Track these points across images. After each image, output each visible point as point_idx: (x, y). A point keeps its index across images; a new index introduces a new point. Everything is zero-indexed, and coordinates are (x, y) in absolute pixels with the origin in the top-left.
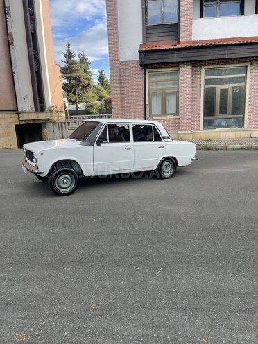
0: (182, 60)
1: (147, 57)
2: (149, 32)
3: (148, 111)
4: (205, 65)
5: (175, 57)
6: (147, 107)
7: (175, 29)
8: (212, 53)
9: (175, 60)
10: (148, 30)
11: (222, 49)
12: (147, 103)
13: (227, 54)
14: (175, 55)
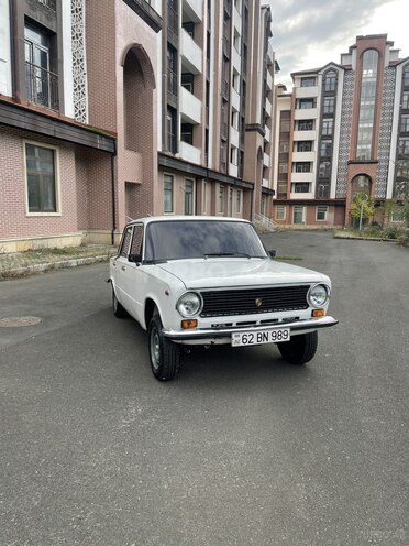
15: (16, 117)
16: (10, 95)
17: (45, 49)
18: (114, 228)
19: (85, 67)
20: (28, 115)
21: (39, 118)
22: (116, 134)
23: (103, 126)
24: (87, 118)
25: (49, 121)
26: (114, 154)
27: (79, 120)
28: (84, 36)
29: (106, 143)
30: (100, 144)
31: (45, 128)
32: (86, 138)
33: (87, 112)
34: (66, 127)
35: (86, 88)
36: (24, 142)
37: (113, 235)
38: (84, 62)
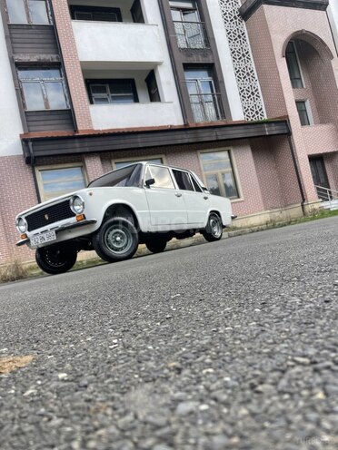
0: (87, 150)
1: (36, 148)
2: (31, 119)
4: (115, 158)
5: (77, 147)
7: (68, 115)
8: (122, 141)
9: (78, 150)
10: (28, 117)
11: (135, 136)
13: (140, 142)
14: (77, 145)
15: (180, 137)
16: (183, 123)
17: (210, 79)
18: (304, 200)
19: (256, 76)
20: (189, 132)
21: (200, 131)
22: (287, 116)
23: (278, 114)
24: (265, 114)
25: (210, 130)
26: (289, 134)
27: (256, 118)
28: (250, 53)
29: (277, 127)
30: (267, 131)
31: (206, 136)
32: (252, 130)
33: (264, 110)
34: (228, 128)
35: (259, 90)
36: (199, 152)
37: (303, 206)
38: (255, 72)
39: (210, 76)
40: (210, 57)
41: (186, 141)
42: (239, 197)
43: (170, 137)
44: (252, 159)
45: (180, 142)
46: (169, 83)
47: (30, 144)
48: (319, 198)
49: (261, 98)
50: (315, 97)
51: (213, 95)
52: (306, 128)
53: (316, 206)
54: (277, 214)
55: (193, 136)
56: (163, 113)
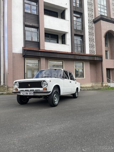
0: (42, 56)
1: (28, 53)
2: (27, 43)
3: (26, 76)
4: (49, 59)
5: (39, 54)
6: (26, 74)
7: (38, 44)
8: (53, 55)
10: (26, 42)
11: (57, 54)
12: (26, 72)
13: (58, 56)
14: (40, 54)
15: (70, 56)
16: (71, 52)
17: (81, 40)
18: (103, 82)
20: (73, 55)
22: (102, 55)
23: (100, 54)
26: (102, 61)
27: (93, 54)
28: (94, 34)
29: (99, 58)
30: (96, 59)
31: (78, 57)
32: (91, 58)
33: (95, 52)
34: (85, 56)
35: (95, 46)
36: (74, 61)
37: (102, 84)
38: (94, 40)
39: (81, 39)
40: (83, 33)
41: (71, 58)
42: (83, 77)
43: (67, 56)
44: (89, 66)
45: (70, 58)
46: (69, 39)
47: (26, 51)
48: (107, 82)
49: (95, 48)
50: (111, 50)
51: (81, 45)
52: (107, 60)
53: (106, 84)
54: (94, 84)
55: (74, 57)
56: (66, 48)
